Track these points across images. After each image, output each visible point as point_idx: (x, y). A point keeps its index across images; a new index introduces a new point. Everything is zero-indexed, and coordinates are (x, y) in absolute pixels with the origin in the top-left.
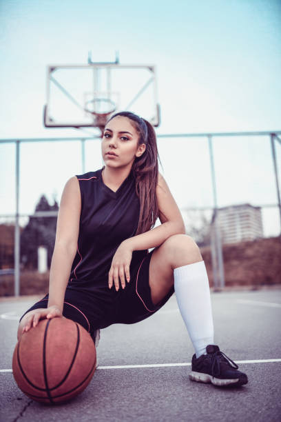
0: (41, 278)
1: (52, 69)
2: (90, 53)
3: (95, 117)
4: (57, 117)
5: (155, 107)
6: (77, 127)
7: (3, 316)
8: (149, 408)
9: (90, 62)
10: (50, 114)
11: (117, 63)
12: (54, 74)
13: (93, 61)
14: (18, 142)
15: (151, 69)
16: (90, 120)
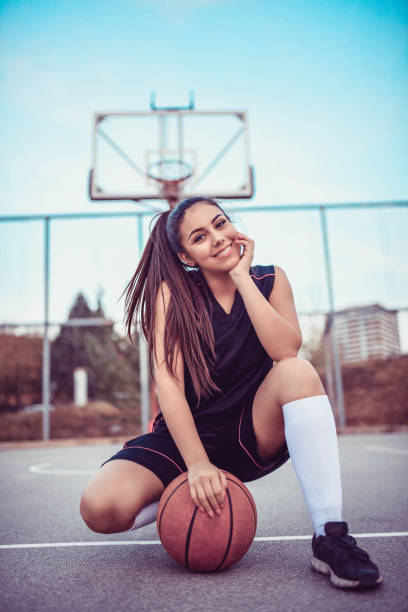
0: (80, 414)
1: (100, 118)
2: (153, 95)
3: (161, 185)
4: (108, 184)
5: (247, 170)
6: (136, 199)
7: (33, 469)
8: (269, 595)
9: (154, 109)
10: (99, 181)
11: (191, 108)
12: (103, 126)
13: (158, 105)
14: (47, 219)
15: (241, 116)
16: (154, 189)
